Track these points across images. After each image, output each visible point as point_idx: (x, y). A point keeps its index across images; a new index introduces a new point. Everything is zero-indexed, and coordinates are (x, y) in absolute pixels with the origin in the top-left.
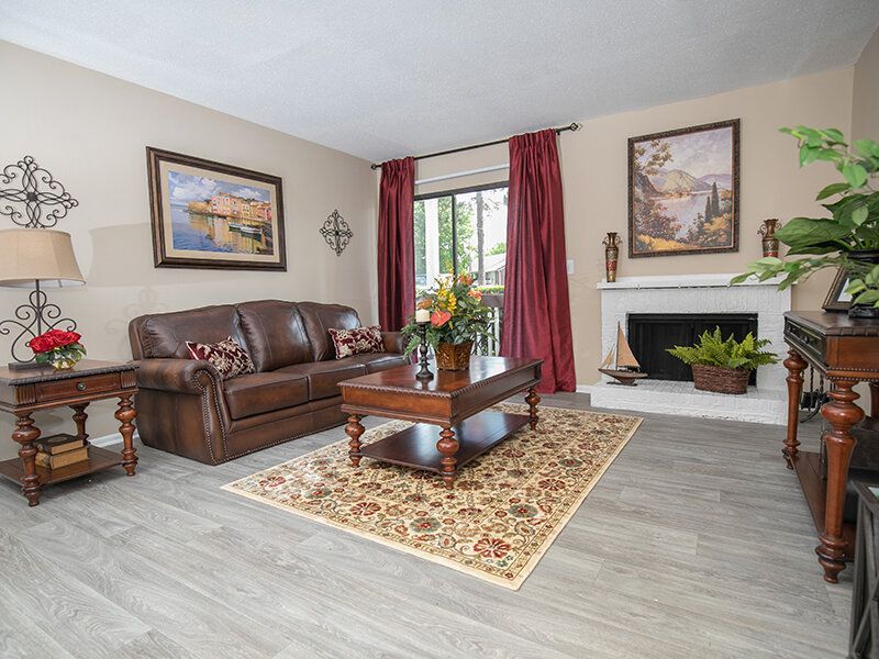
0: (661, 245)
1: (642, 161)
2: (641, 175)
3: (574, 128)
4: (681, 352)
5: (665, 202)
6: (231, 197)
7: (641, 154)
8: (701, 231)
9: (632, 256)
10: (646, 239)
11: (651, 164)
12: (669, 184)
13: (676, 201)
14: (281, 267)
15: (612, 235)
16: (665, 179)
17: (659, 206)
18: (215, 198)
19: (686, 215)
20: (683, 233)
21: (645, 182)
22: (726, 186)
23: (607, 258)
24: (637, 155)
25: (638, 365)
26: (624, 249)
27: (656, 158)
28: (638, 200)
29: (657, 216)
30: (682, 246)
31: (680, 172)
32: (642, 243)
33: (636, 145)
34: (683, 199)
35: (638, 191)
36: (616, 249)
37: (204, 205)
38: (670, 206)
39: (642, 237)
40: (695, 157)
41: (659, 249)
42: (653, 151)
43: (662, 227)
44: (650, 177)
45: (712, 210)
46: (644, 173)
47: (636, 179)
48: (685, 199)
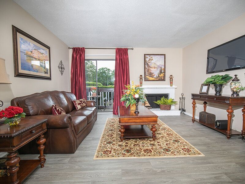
0: (151, 78)
1: (147, 60)
2: (147, 63)
3: (132, 49)
4: (159, 102)
5: (152, 69)
6: (38, 51)
7: (147, 58)
8: (159, 77)
9: (145, 81)
10: (148, 77)
11: (149, 60)
12: (152, 65)
13: (154, 69)
14: (50, 79)
15: (141, 76)
16: (152, 64)
17: (151, 70)
18: (34, 51)
19: (156, 72)
20: (155, 76)
21: (148, 64)
22: (163, 67)
23: (140, 81)
24: (146, 58)
25: (150, 105)
26: (143, 79)
27: (150, 59)
28: (146, 68)
29: (150, 72)
30: (155, 79)
31: (155, 63)
32: (147, 78)
33: (146, 56)
34: (155, 69)
35: (146, 66)
36: (142, 79)
37: (30, 53)
38: (153, 70)
39: (147, 77)
40: (158, 60)
41: (151, 79)
42: (149, 58)
43: (151, 75)
44: (149, 63)
45: (161, 72)
46: (147, 62)
47: (146, 63)
48: (156, 69)
